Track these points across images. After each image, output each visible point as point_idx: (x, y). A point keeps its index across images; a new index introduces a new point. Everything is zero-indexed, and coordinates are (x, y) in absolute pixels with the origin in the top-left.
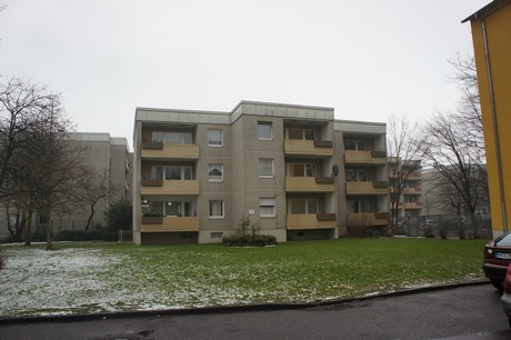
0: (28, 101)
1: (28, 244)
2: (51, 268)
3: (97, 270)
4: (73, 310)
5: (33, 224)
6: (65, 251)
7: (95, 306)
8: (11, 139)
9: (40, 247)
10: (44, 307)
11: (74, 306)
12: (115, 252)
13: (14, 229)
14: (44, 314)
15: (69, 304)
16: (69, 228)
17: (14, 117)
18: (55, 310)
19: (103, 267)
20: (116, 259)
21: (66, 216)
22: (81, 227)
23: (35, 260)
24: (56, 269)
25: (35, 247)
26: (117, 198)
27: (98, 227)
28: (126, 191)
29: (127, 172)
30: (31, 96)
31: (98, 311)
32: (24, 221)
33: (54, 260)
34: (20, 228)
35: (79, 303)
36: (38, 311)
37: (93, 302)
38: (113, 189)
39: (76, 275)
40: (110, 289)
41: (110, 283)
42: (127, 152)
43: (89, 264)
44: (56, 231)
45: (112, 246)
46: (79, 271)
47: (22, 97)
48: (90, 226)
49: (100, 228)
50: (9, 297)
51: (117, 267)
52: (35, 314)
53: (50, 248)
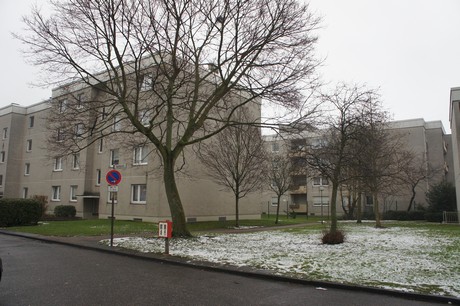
0: (353, 98)
1: (359, 222)
2: (383, 244)
3: (429, 250)
4: (414, 288)
5: (362, 204)
6: (393, 229)
7: (436, 288)
8: (343, 132)
9: (369, 225)
10: (386, 281)
11: (413, 284)
12: (443, 234)
13: (347, 209)
14: (387, 287)
15: (409, 281)
16: (393, 208)
17: (343, 113)
18: (397, 286)
19: (435, 247)
20: (446, 241)
21: (390, 198)
22: (403, 208)
23: (369, 236)
24: (389, 245)
25: (365, 224)
26: (437, 180)
27: (420, 207)
28: (446, 173)
29: (445, 154)
30: (355, 94)
31: (442, 294)
32: (355, 202)
33: (385, 237)
34: (352, 207)
35: (419, 281)
36: (381, 283)
37: (433, 283)
38: (432, 171)
39: (409, 253)
40: (448, 271)
41: (448, 265)
42: (443, 134)
43: (418, 243)
44: (381, 211)
45: (438, 227)
46: (411, 249)
47: (348, 96)
48: (413, 206)
49: (423, 209)
50: (355, 268)
51: (449, 248)
52: (380, 286)
53: (378, 226)
